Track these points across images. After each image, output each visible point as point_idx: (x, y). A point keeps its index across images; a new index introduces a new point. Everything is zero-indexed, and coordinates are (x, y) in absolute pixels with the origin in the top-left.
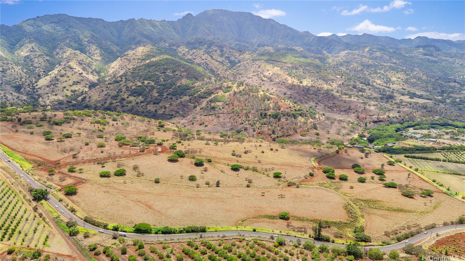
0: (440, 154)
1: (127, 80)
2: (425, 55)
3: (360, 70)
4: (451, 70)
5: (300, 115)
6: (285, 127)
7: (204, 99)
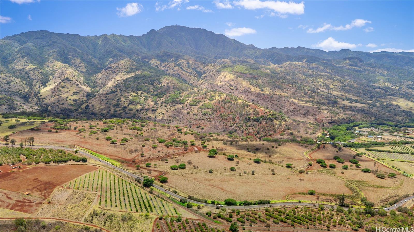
0: (388, 147)
1: (122, 90)
2: (351, 65)
3: (304, 79)
4: (374, 78)
5: (275, 118)
6: (266, 129)
7: (194, 107)
